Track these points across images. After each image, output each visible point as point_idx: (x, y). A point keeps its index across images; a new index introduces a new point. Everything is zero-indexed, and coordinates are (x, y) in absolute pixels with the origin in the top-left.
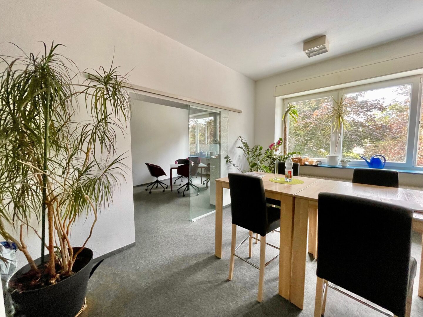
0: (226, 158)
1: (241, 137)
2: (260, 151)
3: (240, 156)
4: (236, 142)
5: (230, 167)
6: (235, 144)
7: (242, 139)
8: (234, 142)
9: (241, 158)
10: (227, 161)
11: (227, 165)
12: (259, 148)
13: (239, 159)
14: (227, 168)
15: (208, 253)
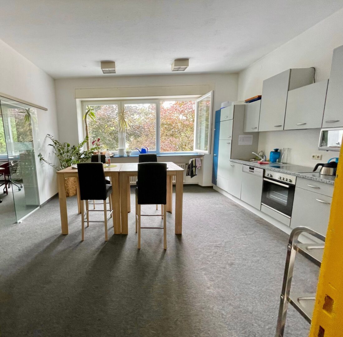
0: (39, 156)
1: (49, 135)
2: (68, 148)
3: (50, 154)
4: (45, 139)
5: (43, 165)
6: (45, 142)
7: (51, 137)
8: (43, 140)
9: (51, 155)
10: (41, 160)
11: (41, 163)
12: (66, 145)
13: (50, 156)
14: (41, 166)
15: (55, 235)
